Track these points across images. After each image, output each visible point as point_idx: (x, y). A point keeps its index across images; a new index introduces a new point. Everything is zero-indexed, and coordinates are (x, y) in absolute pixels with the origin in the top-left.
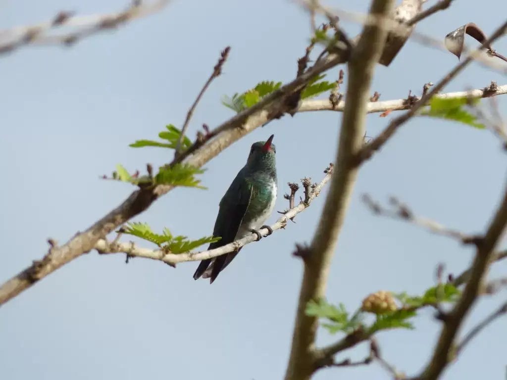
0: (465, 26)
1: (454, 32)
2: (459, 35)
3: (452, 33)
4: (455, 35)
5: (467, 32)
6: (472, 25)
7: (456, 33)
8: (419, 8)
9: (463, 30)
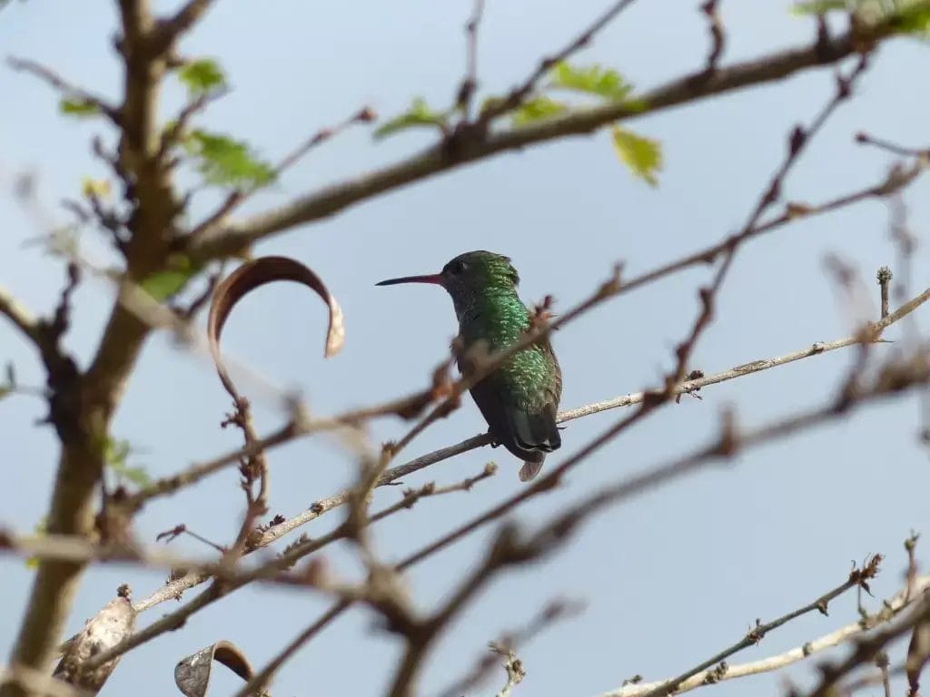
0: (213, 646)
1: (192, 657)
2: (201, 663)
3: (186, 660)
4: (193, 663)
5: (217, 657)
6: (226, 645)
7: (197, 659)
8: (130, 624)
9: (210, 654)
